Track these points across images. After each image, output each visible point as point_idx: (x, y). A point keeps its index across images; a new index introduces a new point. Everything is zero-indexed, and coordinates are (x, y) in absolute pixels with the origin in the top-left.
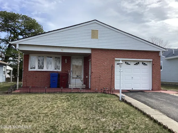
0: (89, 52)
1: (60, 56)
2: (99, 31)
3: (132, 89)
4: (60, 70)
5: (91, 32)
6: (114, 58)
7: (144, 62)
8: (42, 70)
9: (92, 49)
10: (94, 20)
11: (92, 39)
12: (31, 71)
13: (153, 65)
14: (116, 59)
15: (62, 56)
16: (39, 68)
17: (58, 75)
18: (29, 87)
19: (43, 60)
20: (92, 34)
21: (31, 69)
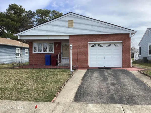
0: (67, 38)
1: (53, 42)
2: (74, 21)
3: (105, 66)
4: (53, 53)
5: (67, 22)
6: (87, 42)
7: (116, 44)
8: (41, 53)
9: (70, 36)
10: (70, 12)
11: (69, 28)
12: (34, 54)
13: (123, 46)
14: (89, 42)
15: (55, 42)
16: (39, 52)
17: (50, 56)
18: (32, 65)
19: (41, 45)
20: (68, 24)
21: (34, 52)
